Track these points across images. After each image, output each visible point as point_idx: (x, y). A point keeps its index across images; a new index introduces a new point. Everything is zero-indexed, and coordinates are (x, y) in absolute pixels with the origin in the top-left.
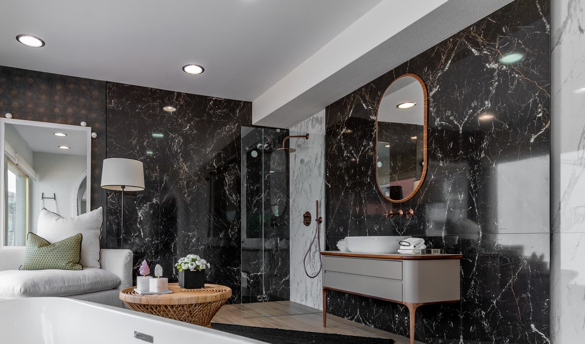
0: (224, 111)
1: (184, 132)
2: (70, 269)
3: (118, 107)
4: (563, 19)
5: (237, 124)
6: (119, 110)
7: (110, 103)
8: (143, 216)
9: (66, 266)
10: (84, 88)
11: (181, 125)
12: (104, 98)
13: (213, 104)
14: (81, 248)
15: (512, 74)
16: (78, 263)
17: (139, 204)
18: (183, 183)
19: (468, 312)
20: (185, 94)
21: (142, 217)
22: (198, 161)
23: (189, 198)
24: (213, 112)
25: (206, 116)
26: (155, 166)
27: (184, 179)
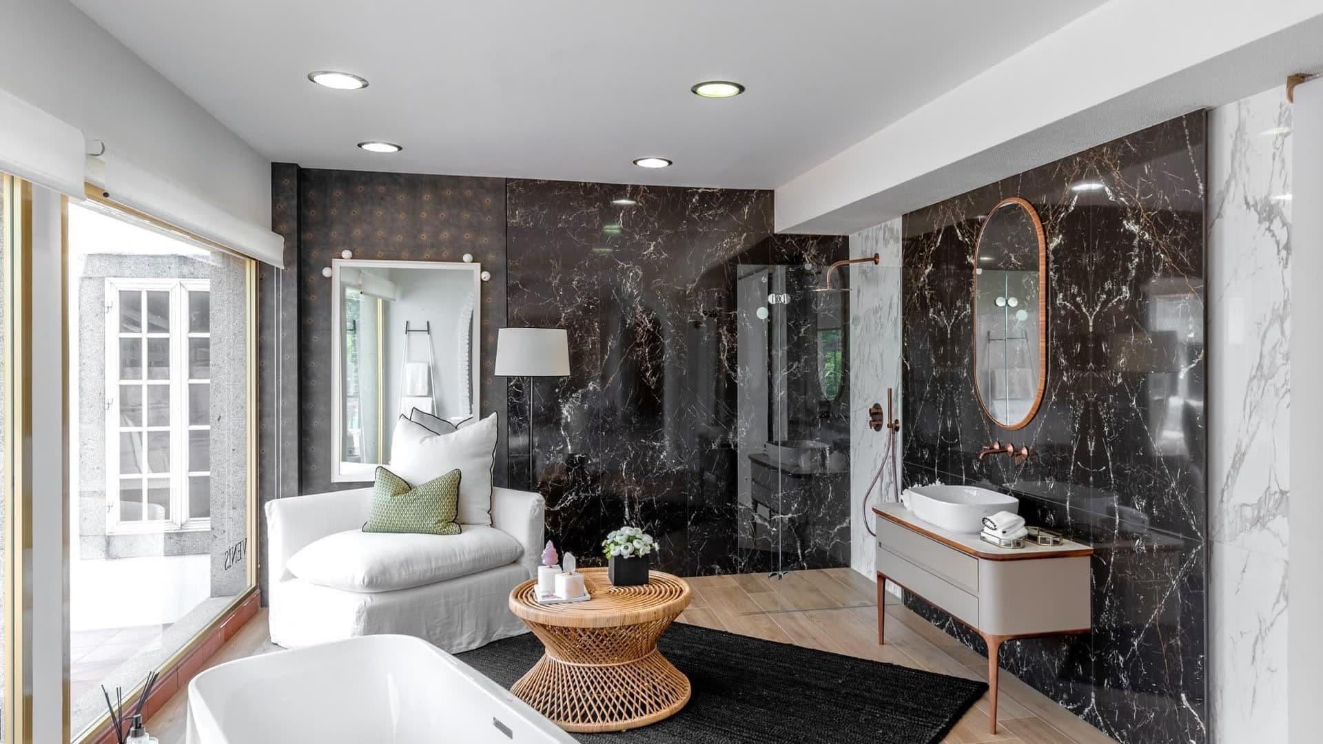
0: (719, 212)
1: (645, 258)
2: (440, 534)
3: (526, 222)
4: (1226, 177)
5: (745, 235)
6: (529, 227)
7: (514, 216)
8: (570, 414)
9: (435, 527)
10: (469, 193)
11: (640, 246)
12: (503, 208)
13: (698, 201)
14: (458, 495)
15: (1156, 251)
16: (453, 522)
17: (564, 394)
18: (644, 352)
19: (1101, 652)
20: (647, 186)
21: (569, 417)
22: (670, 309)
23: (654, 378)
24: (699, 216)
25: (685, 224)
26: (592, 323)
27: (645, 344)
